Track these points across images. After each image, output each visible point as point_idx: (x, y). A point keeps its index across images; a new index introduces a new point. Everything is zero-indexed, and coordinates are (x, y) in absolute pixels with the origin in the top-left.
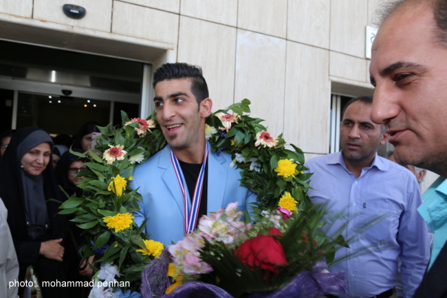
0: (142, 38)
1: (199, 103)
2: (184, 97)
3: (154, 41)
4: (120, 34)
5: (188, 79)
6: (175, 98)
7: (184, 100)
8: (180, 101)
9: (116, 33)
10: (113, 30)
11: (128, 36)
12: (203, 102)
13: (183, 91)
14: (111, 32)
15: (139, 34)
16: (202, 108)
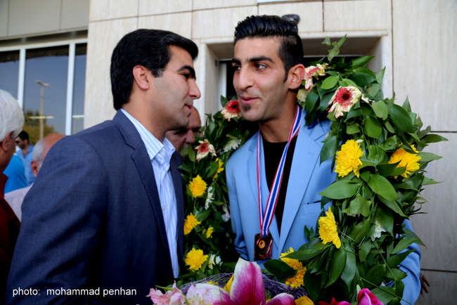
0: (354, 31)
1: (287, 70)
2: (267, 62)
3: (367, 31)
4: (332, 31)
5: (275, 38)
6: (255, 63)
7: (267, 66)
8: (261, 67)
9: (328, 31)
10: (325, 29)
11: (339, 31)
12: (293, 69)
13: (267, 55)
14: (324, 31)
15: (350, 26)
16: (290, 77)
